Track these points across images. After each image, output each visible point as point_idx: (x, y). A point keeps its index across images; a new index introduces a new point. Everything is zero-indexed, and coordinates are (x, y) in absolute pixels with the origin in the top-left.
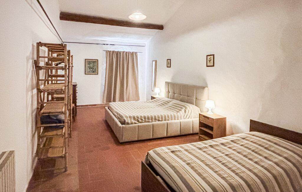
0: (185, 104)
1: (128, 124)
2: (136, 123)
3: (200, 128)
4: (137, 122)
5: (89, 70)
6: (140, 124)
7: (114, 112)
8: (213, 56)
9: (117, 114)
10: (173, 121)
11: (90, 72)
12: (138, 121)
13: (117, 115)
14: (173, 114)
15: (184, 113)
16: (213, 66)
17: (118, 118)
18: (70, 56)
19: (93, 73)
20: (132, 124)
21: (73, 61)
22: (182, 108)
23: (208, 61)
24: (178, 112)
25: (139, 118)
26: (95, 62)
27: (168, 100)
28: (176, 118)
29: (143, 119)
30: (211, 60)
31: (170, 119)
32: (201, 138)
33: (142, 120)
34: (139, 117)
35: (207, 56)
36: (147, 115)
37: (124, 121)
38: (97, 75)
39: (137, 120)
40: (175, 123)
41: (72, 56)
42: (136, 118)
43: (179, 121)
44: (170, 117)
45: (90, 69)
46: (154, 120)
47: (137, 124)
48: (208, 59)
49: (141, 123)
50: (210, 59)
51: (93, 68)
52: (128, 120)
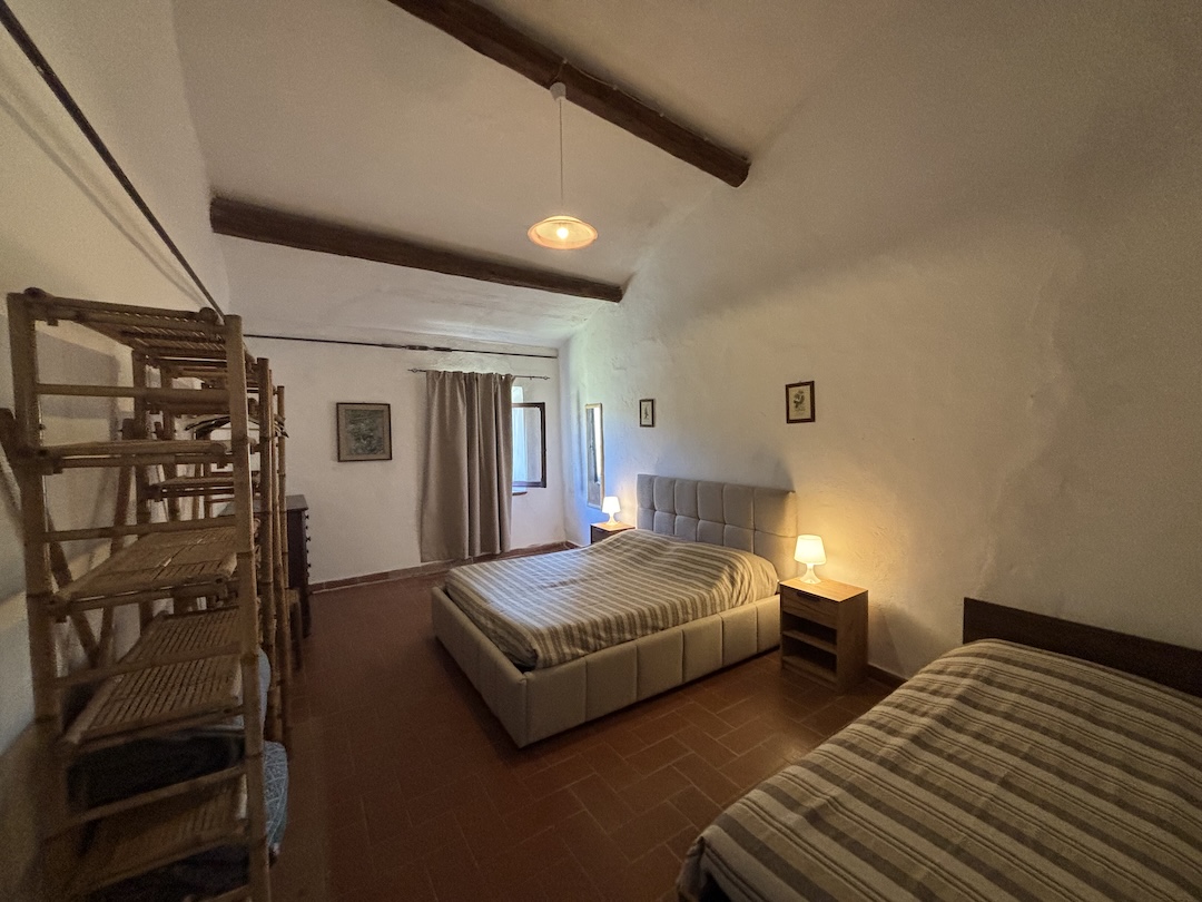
0: (726, 554)
1: (548, 665)
2: (578, 657)
3: (786, 633)
4: (581, 651)
5: (353, 445)
6: (592, 657)
7: (476, 615)
8: (809, 387)
9: (493, 622)
10: (702, 622)
11: (360, 451)
12: (585, 646)
13: (490, 625)
14: (698, 594)
15: (730, 587)
16: (812, 419)
17: (498, 640)
18: (270, 392)
19: (371, 456)
20: (562, 661)
21: (287, 414)
22: (720, 570)
23: (792, 405)
24: (711, 585)
25: (585, 633)
26: (376, 412)
27: (659, 541)
28: (709, 612)
29: (603, 634)
30: (801, 402)
31: (690, 617)
32: (787, 666)
33: (599, 638)
34: (589, 629)
35: (788, 387)
36: (613, 613)
37: (529, 655)
38: (389, 462)
39: (581, 639)
40: (707, 628)
41: (280, 391)
42: (576, 633)
43: (716, 618)
44: (690, 611)
45: (358, 439)
46: (639, 632)
47: (582, 659)
48: (792, 399)
49: (595, 651)
50: (797, 396)
51: (371, 437)
52: (548, 651)
